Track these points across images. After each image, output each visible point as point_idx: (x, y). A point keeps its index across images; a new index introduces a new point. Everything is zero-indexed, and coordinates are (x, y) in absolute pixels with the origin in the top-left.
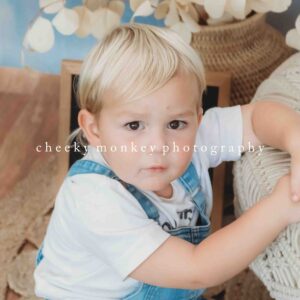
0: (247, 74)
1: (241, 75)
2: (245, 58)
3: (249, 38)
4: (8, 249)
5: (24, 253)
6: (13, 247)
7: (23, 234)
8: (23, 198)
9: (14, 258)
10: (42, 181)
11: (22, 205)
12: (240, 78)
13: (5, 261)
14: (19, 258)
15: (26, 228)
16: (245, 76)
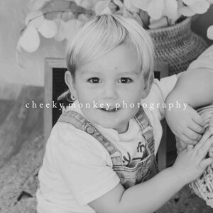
0: (180, 64)
1: (176, 64)
2: (178, 53)
3: (180, 38)
4: (10, 198)
5: (22, 200)
6: (14, 197)
7: (20, 188)
8: (18, 166)
9: (16, 203)
10: (30, 155)
11: (18, 170)
12: (175, 66)
13: (9, 206)
14: (19, 203)
15: (22, 185)
16: (178, 65)
